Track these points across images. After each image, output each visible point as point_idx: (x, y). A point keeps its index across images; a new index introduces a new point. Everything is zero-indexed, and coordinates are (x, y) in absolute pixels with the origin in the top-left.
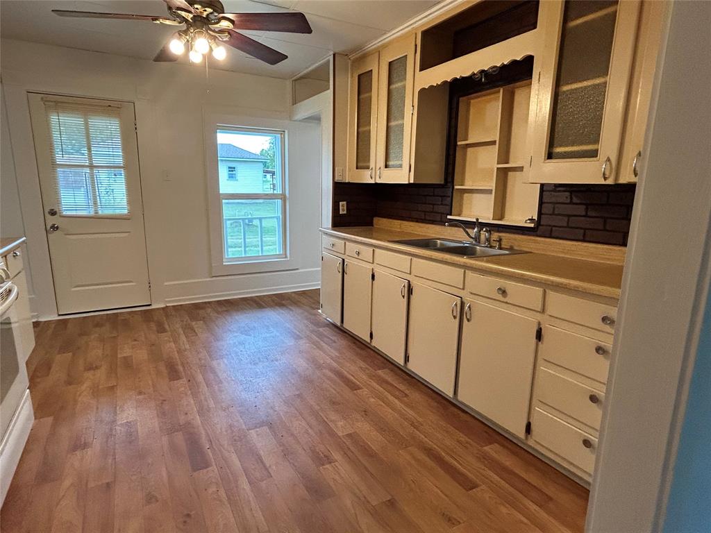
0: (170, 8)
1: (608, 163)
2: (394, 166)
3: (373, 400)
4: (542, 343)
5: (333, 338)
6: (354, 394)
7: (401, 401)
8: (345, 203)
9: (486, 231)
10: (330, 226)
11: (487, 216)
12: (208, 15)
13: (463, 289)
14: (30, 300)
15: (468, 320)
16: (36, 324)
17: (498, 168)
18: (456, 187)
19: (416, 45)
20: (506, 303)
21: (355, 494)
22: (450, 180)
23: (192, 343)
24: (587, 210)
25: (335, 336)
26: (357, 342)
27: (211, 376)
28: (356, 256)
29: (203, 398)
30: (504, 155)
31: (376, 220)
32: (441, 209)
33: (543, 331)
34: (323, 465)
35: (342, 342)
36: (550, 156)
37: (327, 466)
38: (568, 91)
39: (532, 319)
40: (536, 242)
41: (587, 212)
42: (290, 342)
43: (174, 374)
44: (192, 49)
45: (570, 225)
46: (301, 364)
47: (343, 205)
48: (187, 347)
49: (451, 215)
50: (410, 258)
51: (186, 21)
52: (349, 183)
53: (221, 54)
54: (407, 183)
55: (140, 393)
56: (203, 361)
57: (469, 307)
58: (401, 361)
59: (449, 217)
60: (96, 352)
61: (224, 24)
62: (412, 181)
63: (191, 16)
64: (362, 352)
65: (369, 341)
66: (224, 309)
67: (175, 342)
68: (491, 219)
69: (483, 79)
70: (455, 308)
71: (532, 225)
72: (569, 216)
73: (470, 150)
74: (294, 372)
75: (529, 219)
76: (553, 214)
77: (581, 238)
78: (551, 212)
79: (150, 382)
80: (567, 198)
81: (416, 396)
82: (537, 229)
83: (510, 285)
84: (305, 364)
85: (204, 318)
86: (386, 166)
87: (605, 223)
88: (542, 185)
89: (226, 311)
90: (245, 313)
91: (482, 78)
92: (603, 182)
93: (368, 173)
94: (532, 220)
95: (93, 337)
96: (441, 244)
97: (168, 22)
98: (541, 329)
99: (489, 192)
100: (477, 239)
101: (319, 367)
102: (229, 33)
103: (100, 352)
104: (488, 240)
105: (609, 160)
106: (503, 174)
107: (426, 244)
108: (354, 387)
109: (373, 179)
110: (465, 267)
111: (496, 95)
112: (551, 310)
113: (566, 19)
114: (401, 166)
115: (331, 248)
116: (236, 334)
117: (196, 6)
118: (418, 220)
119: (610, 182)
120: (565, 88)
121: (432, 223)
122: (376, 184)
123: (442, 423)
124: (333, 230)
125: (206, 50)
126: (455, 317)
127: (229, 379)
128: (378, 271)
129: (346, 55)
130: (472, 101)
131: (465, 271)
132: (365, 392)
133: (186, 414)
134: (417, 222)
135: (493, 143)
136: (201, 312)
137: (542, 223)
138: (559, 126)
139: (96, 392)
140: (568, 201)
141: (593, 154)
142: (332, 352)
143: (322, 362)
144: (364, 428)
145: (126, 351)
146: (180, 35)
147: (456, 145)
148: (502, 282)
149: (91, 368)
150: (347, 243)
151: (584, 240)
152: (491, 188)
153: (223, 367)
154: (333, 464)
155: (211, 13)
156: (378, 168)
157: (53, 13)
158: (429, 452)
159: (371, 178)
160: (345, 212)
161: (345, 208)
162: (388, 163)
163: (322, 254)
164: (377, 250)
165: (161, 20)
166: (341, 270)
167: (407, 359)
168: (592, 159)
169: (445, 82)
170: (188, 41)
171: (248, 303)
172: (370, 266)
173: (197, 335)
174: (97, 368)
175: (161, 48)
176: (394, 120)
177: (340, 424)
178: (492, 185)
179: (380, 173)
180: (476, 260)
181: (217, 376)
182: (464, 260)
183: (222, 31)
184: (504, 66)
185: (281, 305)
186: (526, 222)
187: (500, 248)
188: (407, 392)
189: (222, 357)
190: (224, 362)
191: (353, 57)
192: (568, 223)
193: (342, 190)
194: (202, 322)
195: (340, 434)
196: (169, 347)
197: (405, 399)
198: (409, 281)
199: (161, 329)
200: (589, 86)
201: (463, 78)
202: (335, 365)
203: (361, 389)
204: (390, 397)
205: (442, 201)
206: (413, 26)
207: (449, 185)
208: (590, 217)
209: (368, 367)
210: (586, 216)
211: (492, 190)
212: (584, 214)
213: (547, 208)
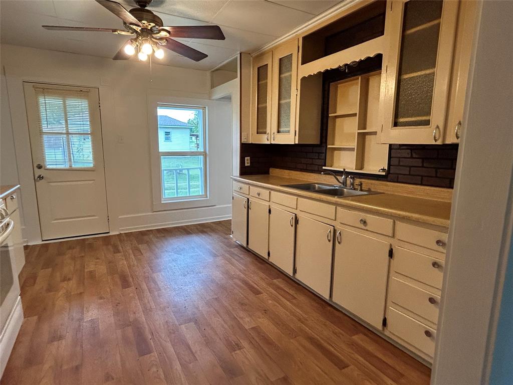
0: (125, 23)
1: (437, 129)
2: (283, 132)
3: (270, 302)
4: (393, 260)
5: (242, 256)
6: (256, 297)
7: (291, 303)
8: (249, 158)
9: (351, 178)
10: (239, 175)
11: (351, 167)
12: (151, 28)
13: (335, 220)
14: (23, 230)
15: (339, 243)
16: (26, 247)
17: (358, 133)
18: (328, 146)
19: (299, 47)
20: (367, 230)
21: (258, 373)
22: (324, 140)
23: (139, 260)
24: (423, 162)
25: (242, 254)
26: (258, 259)
27: (153, 285)
28: (257, 196)
29: (146, 301)
30: (363, 124)
31: (271, 170)
32: (318, 162)
33: (394, 251)
34: (235, 351)
35: (248, 259)
36: (396, 124)
37: (238, 352)
38: (407, 78)
39: (386, 242)
40: (387, 185)
41: (423, 164)
42: (210, 259)
43: (125, 283)
44: (140, 51)
45: (411, 173)
46: (218, 275)
47: (247, 160)
48: (135, 263)
49: (325, 166)
50: (296, 197)
51: (137, 32)
52: (252, 144)
53: (161, 54)
54: (293, 143)
55: (101, 298)
56: (147, 274)
57: (340, 233)
58: (291, 273)
59: (324, 168)
60: (69, 267)
61: (163, 34)
62: (297, 143)
63: (140, 28)
64: (262, 266)
65: (267, 258)
66: (163, 235)
67: (126, 259)
68: (354, 168)
69: (347, 71)
70: (329, 234)
71: (384, 174)
72: (410, 167)
73: (338, 120)
74: (213, 281)
75: (382, 169)
76: (399, 165)
77: (420, 183)
78: (397, 163)
79: (108, 290)
80: (408, 154)
81: (302, 298)
82: (387, 176)
83: (369, 217)
84: (221, 276)
85: (147, 242)
86: (278, 132)
87: (436, 172)
88: (390, 145)
89: (164, 236)
90: (177, 238)
91: (346, 69)
92: (434, 143)
93: (265, 136)
94: (383, 170)
95: (67, 256)
96: (319, 187)
97: (123, 33)
98: (392, 249)
99: (353, 149)
100: (344, 183)
101: (232, 277)
102: (166, 40)
103: (72, 268)
104: (352, 184)
105: (438, 127)
106: (362, 137)
107: (308, 187)
108: (257, 292)
109: (269, 141)
110: (336, 204)
111: (357, 81)
112: (399, 234)
113: (404, 29)
114: (289, 132)
115: (239, 190)
116: (170, 254)
117: (143, 22)
119: (439, 142)
120: (406, 76)
121: (312, 173)
122: (271, 144)
123: (321, 319)
124: (240, 177)
125: (150, 52)
126: (329, 241)
127: (166, 287)
128: (273, 207)
129: (249, 54)
130: (339, 85)
131: (336, 207)
132: (264, 296)
133: (135, 313)
134: (301, 171)
135: (355, 115)
136: (146, 237)
137: (391, 172)
138: (402, 103)
139: (69, 297)
140: (410, 156)
141: (427, 123)
142: (240, 266)
143: (233, 274)
144: (265, 323)
145: (91, 267)
146: (132, 41)
147: (328, 116)
148: (363, 215)
149: (66, 279)
150: (251, 187)
151: (422, 184)
152: (354, 147)
153: (161, 278)
154: (242, 350)
155: (154, 26)
156: (272, 133)
157: (43, 28)
158: (311, 340)
159: (268, 140)
160: (249, 165)
161: (249, 162)
162: (280, 129)
163: (233, 195)
164: (272, 192)
165: (119, 32)
166: (246, 207)
167: (295, 271)
168: (426, 127)
169: (320, 72)
170: (137, 46)
171: (179, 231)
172: (267, 204)
173: (142, 254)
174: (69, 279)
175: (119, 50)
176: (284, 99)
177: (247, 319)
178: (354, 144)
179: (274, 137)
180: (345, 199)
181: (157, 285)
182: (335, 199)
183: (161, 39)
184: (361, 61)
185: (203, 232)
186: (379, 171)
187: (361, 190)
188: (295, 296)
189: (160, 271)
190: (162, 275)
191: (254, 55)
192: (410, 172)
193: (247, 149)
194: (146, 245)
195: (247, 327)
196: (122, 264)
197: (294, 301)
198: (296, 214)
199: (117, 251)
200: (422, 75)
201: (332, 70)
202: (242, 276)
203: (262, 293)
204: (283, 299)
205: (318, 156)
206: (296, 34)
207: (324, 145)
208: (425, 167)
209: (267, 277)
210: (423, 167)
211: (354, 148)
212: (421, 165)
213: (395, 161)
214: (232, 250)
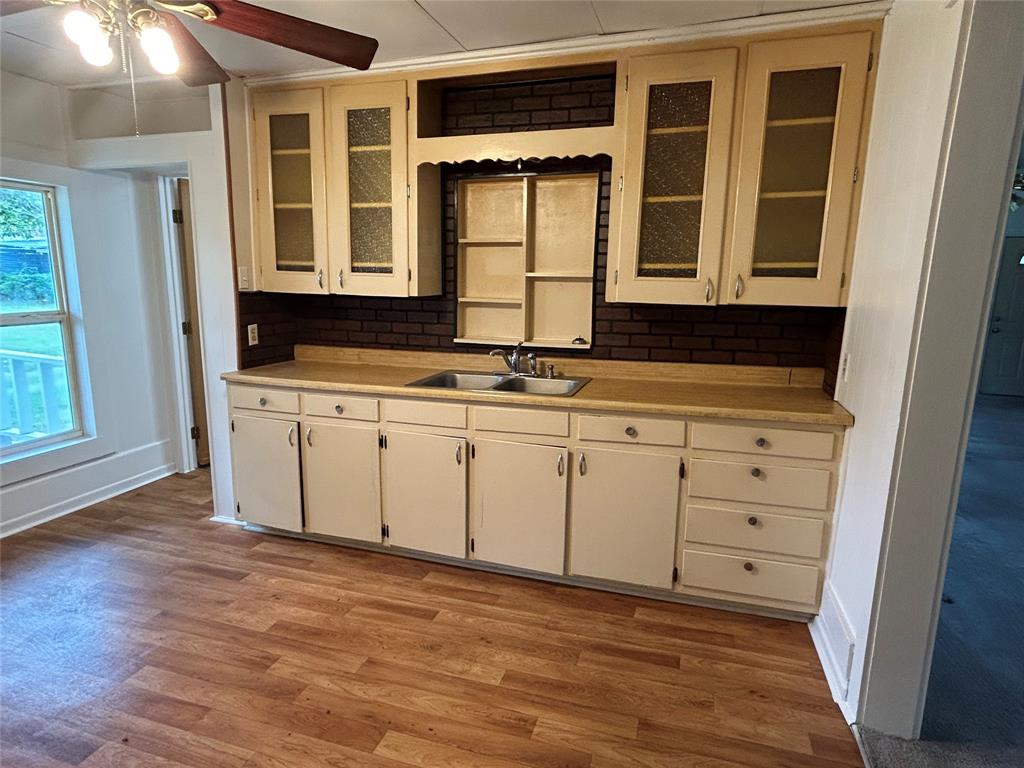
1: (709, 283)
2: (371, 270)
3: (470, 620)
4: (685, 480)
6: (436, 623)
7: (500, 605)
8: (255, 326)
9: (532, 357)
10: (237, 370)
11: (514, 336)
13: (569, 436)
15: (583, 474)
17: (528, 278)
18: (460, 300)
19: (408, 99)
20: (638, 443)
21: (604, 741)
22: (450, 289)
24: (650, 327)
28: (336, 414)
30: (531, 261)
31: (298, 350)
32: (438, 329)
33: (686, 467)
34: (531, 732)
36: (641, 273)
37: (536, 730)
39: (673, 458)
40: (594, 366)
41: (650, 330)
45: (632, 344)
47: (252, 331)
49: (456, 337)
50: (465, 406)
52: (260, 293)
54: (403, 295)
57: (584, 457)
59: (456, 340)
62: (415, 293)
68: (522, 340)
69: (520, 167)
70: (560, 463)
71: (587, 347)
72: (630, 334)
73: (472, 251)
75: (577, 339)
76: (611, 332)
78: (607, 331)
81: (507, 592)
82: (594, 351)
86: (356, 269)
87: (671, 341)
91: (517, 164)
93: (310, 277)
94: (583, 341)
98: (684, 465)
99: (514, 306)
100: (517, 367)
104: (534, 368)
105: (709, 279)
106: (531, 285)
108: (427, 614)
109: (325, 288)
111: (518, 184)
112: (694, 442)
114: (389, 270)
115: (258, 407)
118: (392, 347)
119: (712, 303)
120: (654, 200)
123: (572, 611)
124: (243, 374)
126: (561, 474)
128: (390, 432)
129: (242, 77)
131: (569, 415)
132: (445, 615)
134: (392, 348)
135: (520, 244)
137: (600, 345)
140: (627, 318)
141: (692, 274)
143: (332, 598)
144: (507, 660)
147: (456, 243)
148: (631, 421)
150: (304, 395)
151: (650, 360)
152: (519, 302)
154: (538, 723)
156: (335, 271)
158: (598, 648)
159: (321, 286)
160: (256, 342)
161: (256, 335)
162: (357, 264)
163: (229, 418)
164: (384, 401)
166: (296, 442)
167: (470, 548)
168: (689, 279)
169: (470, 162)
172: (375, 427)
176: (367, 201)
177: (477, 670)
178: (520, 296)
179: (341, 279)
186: (573, 343)
191: (253, 82)
192: (630, 341)
193: (251, 305)
195: (497, 682)
197: (501, 601)
198: (467, 439)
202: (357, 595)
203: (437, 613)
204: (483, 606)
205: (438, 318)
206: (400, 69)
207: (450, 296)
208: (654, 335)
209: (407, 579)
210: (650, 333)
211: (520, 305)
212: (647, 331)
213: (604, 326)
214: (257, 548)
